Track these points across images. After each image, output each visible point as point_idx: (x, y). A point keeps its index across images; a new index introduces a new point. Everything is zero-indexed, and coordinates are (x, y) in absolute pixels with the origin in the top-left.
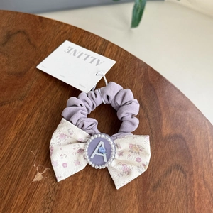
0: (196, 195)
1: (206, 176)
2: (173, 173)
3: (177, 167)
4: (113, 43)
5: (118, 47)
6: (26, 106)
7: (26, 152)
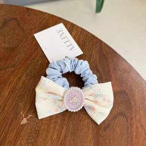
0: (134, 134)
1: (142, 120)
5: (82, 29)
6: (16, 71)
7: (16, 104)
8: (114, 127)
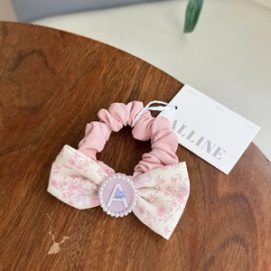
2: (231, 247)
3: (237, 238)
4: (156, 66)
5: (162, 72)
6: (40, 152)
8: (223, 264)
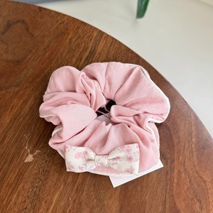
0: (175, 180)
1: (186, 164)
6: (21, 92)
7: (19, 135)
